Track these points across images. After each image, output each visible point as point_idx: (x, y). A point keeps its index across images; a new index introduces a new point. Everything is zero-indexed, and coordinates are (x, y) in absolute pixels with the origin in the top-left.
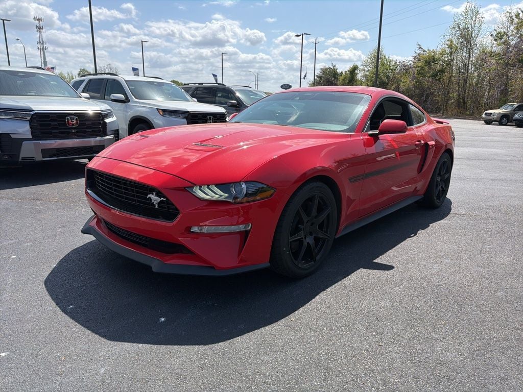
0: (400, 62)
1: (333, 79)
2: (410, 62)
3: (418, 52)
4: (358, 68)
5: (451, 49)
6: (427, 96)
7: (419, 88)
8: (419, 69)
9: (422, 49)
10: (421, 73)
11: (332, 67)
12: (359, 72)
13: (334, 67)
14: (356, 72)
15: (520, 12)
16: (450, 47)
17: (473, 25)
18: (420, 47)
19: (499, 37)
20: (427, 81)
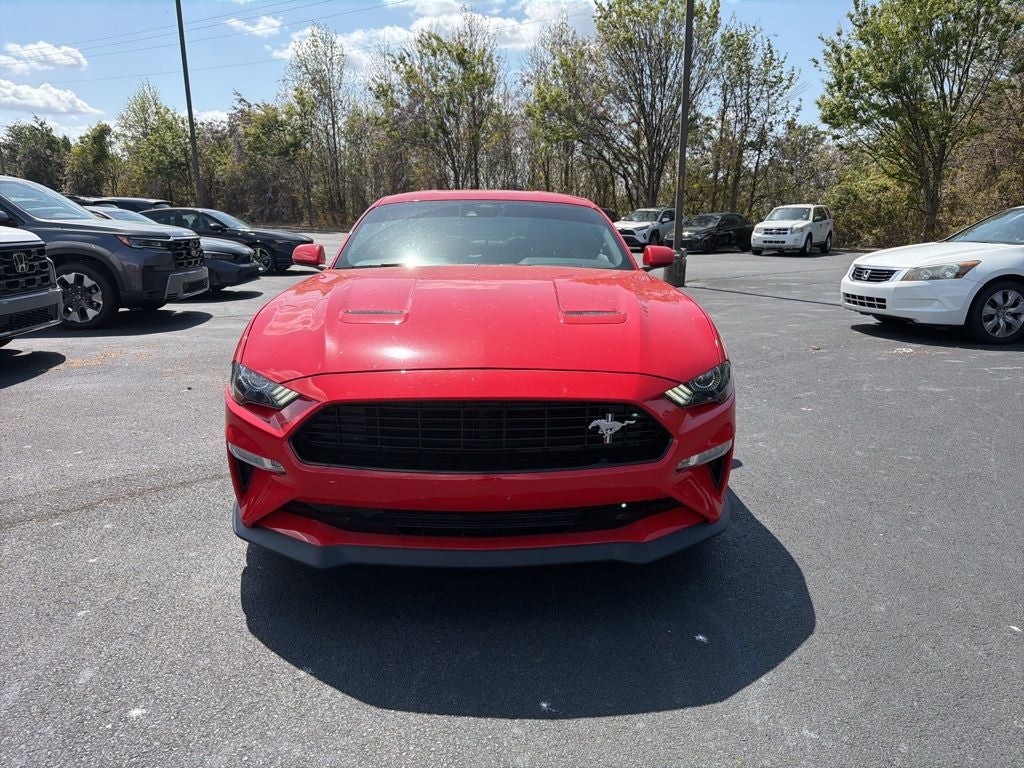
0: (202, 124)
1: (48, 152)
2: (223, 124)
3: (240, 107)
4: (110, 130)
5: (304, 105)
6: (275, 191)
7: (253, 177)
8: (251, 139)
9: (245, 101)
10: (257, 146)
11: (36, 126)
12: (114, 140)
13: (41, 125)
14: (108, 139)
15: (405, 55)
16: (301, 101)
17: (328, 63)
18: (242, 100)
19: (383, 92)
20: (270, 164)
